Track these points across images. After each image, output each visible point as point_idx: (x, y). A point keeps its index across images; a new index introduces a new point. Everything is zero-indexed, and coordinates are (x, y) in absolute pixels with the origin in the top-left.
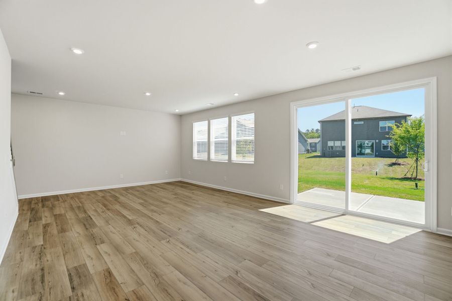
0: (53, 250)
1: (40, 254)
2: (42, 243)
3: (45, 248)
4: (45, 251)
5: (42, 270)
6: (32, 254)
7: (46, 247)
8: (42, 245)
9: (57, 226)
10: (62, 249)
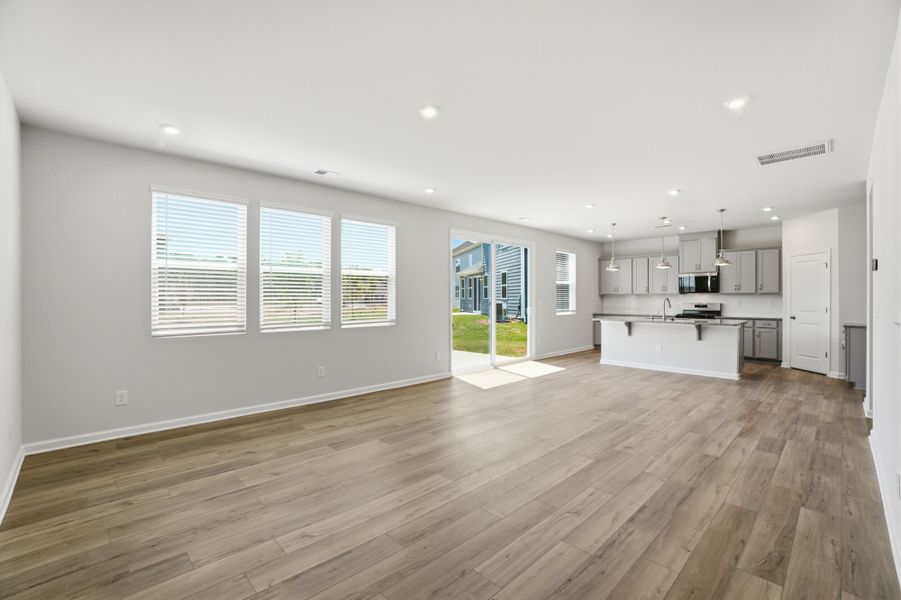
0: (788, 486)
1: (811, 491)
2: (802, 510)
3: (800, 496)
4: (801, 492)
5: (811, 469)
6: (825, 498)
7: (798, 499)
8: (803, 505)
9: (743, 542)
10: (770, 479)
